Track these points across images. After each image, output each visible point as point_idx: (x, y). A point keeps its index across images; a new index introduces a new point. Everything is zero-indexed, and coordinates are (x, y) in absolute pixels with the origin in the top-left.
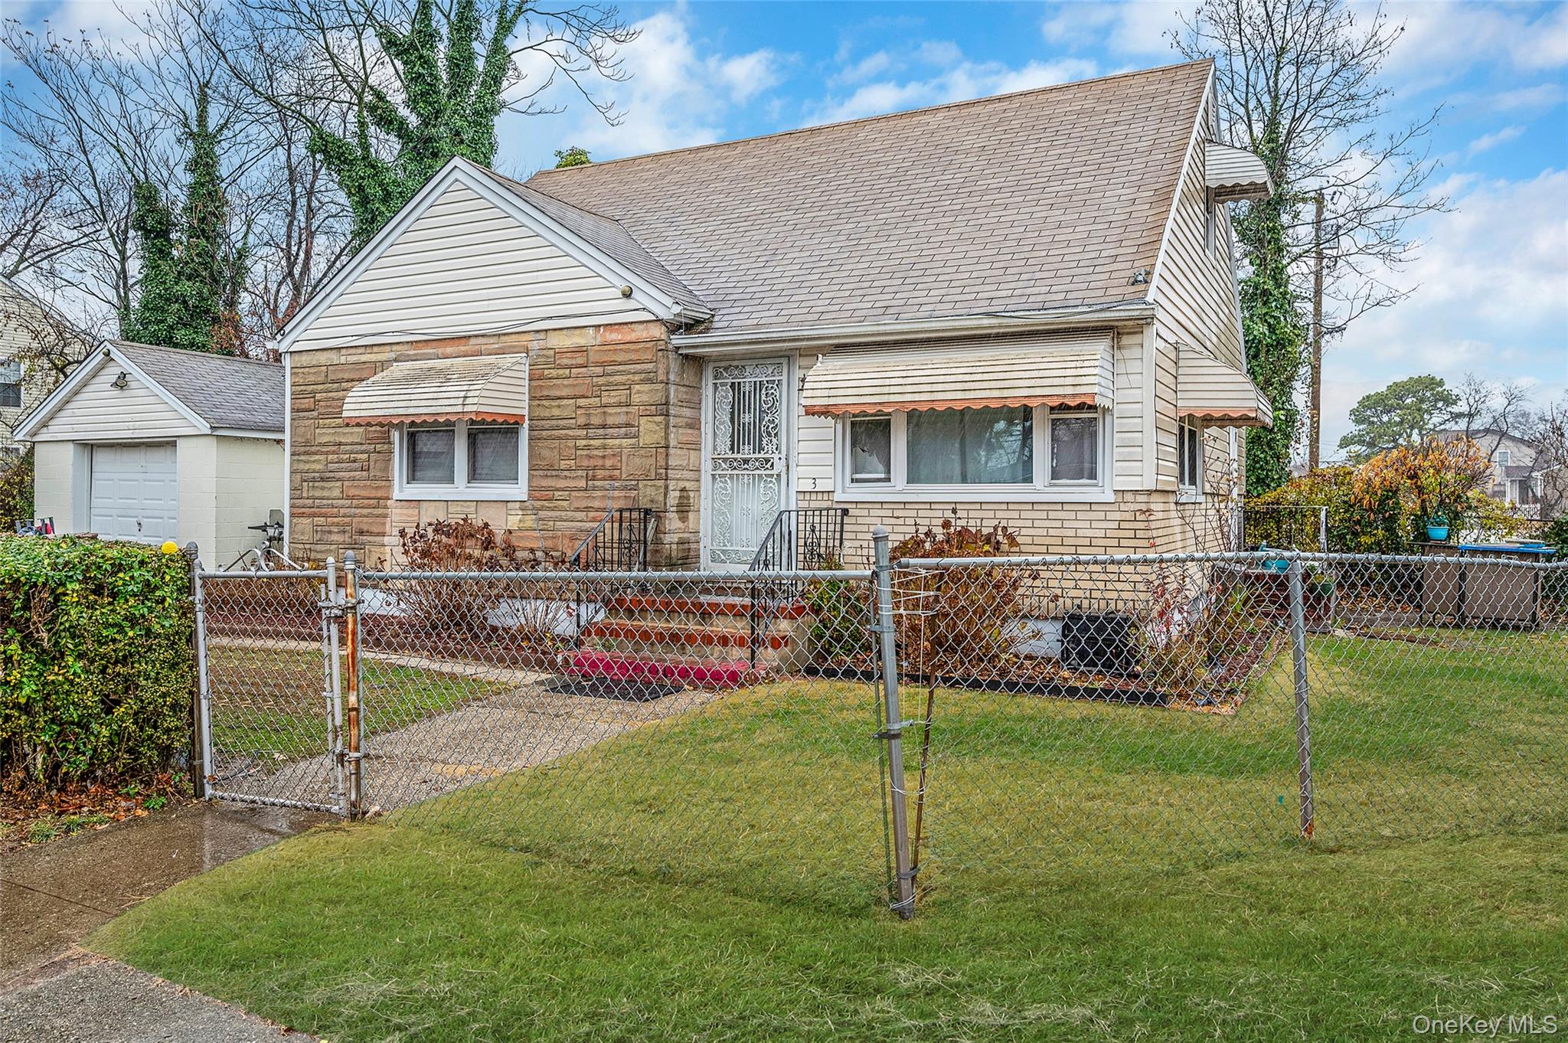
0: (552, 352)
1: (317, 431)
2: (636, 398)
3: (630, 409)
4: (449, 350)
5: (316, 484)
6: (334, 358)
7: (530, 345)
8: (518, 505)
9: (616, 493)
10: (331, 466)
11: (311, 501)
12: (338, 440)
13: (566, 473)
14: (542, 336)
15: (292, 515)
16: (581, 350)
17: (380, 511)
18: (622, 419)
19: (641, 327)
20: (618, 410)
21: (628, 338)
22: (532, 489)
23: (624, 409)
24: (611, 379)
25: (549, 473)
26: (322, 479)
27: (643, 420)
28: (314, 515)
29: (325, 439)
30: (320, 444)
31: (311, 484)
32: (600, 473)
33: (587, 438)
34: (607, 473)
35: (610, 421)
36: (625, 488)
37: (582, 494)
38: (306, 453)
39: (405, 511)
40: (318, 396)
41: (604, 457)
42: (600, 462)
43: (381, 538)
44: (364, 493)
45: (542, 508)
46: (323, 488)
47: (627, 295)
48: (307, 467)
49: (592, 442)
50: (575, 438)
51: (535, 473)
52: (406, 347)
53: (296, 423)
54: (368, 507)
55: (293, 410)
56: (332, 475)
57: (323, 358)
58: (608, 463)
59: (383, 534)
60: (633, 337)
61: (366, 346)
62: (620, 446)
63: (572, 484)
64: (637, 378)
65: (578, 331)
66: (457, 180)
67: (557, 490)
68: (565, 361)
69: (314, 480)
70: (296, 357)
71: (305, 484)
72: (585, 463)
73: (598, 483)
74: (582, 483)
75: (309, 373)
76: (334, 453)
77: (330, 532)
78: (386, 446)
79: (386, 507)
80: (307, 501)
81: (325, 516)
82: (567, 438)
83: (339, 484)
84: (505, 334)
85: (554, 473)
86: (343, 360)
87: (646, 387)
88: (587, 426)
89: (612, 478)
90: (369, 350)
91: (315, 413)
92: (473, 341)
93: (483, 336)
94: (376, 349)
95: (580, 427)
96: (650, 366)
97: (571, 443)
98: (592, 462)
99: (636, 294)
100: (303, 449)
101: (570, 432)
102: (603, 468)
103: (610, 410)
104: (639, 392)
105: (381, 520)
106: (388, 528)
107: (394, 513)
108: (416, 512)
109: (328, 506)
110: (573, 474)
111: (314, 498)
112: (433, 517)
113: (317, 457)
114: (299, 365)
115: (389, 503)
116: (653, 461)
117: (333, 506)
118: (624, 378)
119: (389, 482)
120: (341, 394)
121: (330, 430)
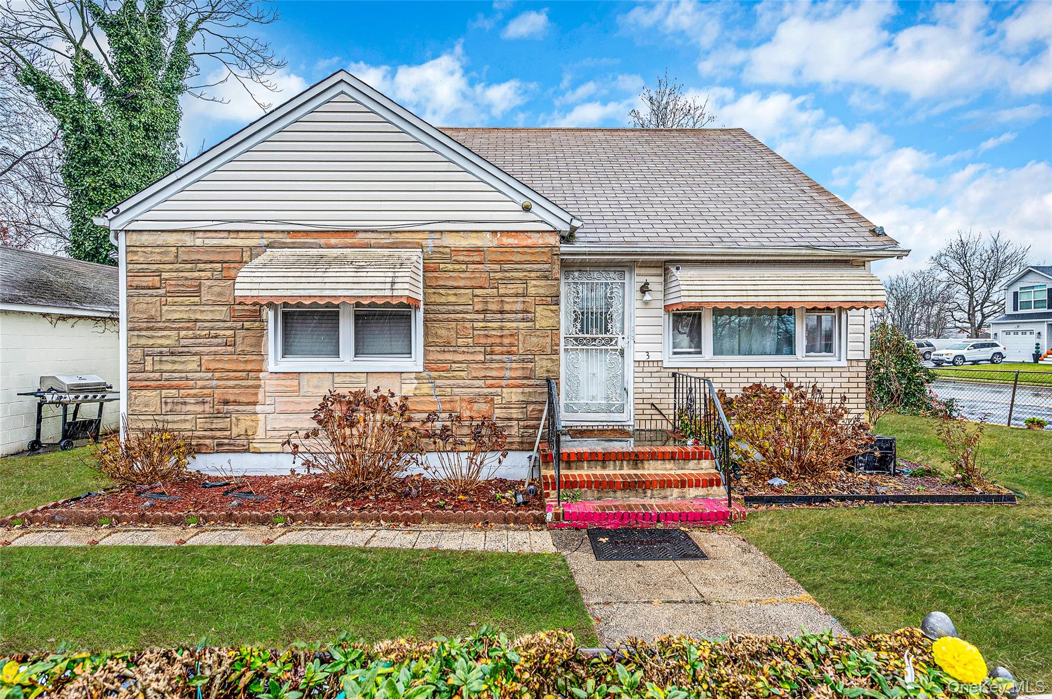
0: (448, 250)
1: (165, 308)
2: (532, 291)
3: (527, 299)
4: (333, 241)
5: (164, 358)
6: (188, 239)
7: (424, 243)
8: (413, 375)
9: (514, 365)
10: (184, 342)
11: (157, 375)
12: (193, 317)
13: (463, 349)
14: (437, 235)
15: (131, 388)
16: (477, 250)
17: (251, 383)
18: (519, 307)
19: (538, 235)
20: (515, 299)
21: (525, 243)
22: (427, 362)
23: (522, 299)
24: (508, 275)
25: (446, 349)
26: (172, 354)
27: (539, 308)
28: (162, 388)
29: (177, 316)
30: (169, 321)
31: (157, 358)
32: (497, 349)
33: (484, 320)
34: (505, 349)
35: (507, 307)
36: (523, 361)
37: (480, 366)
38: (148, 329)
39: (282, 382)
40: (164, 275)
41: (502, 336)
42: (498, 341)
43: (251, 407)
44: (227, 366)
45: (440, 378)
46: (174, 362)
47: (527, 209)
48: (151, 342)
49: (489, 324)
50: (472, 321)
51: (431, 349)
52: (281, 235)
53: (135, 300)
54: (236, 379)
55: (129, 287)
56: (186, 349)
57: (171, 239)
58: (506, 341)
59: (255, 403)
60: (529, 242)
61: (229, 231)
62: (517, 328)
63: (470, 357)
64: (533, 275)
65: (475, 235)
66: (342, 92)
67: (454, 362)
68: (461, 258)
69: (161, 354)
70: (134, 236)
71: (149, 359)
72: (483, 341)
73: (494, 357)
74: (481, 357)
75: (152, 252)
76: (188, 329)
77: (185, 403)
78: (257, 324)
79: (258, 379)
80: (151, 375)
81: (178, 388)
82: (464, 320)
83: (196, 358)
84: (397, 232)
85: (451, 349)
86: (199, 242)
87: (542, 283)
88: (484, 311)
89: (509, 353)
90: (232, 235)
91: (162, 291)
92: (361, 235)
93: (373, 231)
94: (242, 235)
95: (478, 312)
96: (546, 266)
97: (468, 325)
98: (490, 341)
99: (535, 208)
100: (145, 325)
101: (468, 316)
102: (501, 345)
103: (506, 299)
104: (535, 286)
105: (252, 391)
106: (260, 397)
107: (269, 384)
108: (296, 382)
109: (181, 379)
110: (471, 350)
111: (162, 371)
112: (317, 387)
113: (165, 333)
114: (138, 244)
115: (261, 375)
116: (549, 340)
117: (187, 379)
118: (521, 275)
119: (261, 356)
120: (196, 274)
121: (182, 308)
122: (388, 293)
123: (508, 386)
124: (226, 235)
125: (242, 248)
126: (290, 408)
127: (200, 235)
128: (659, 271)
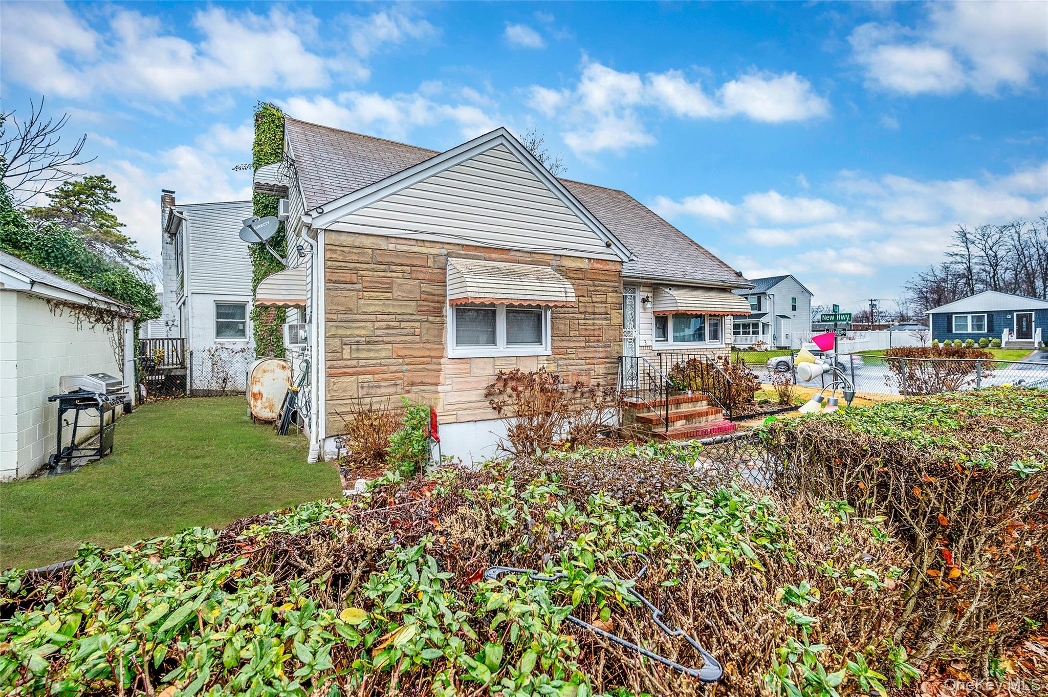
0: (564, 269)
1: (362, 301)
2: (609, 300)
3: (607, 305)
4: (494, 256)
5: (361, 347)
6: (383, 244)
7: (551, 262)
8: (545, 358)
9: (601, 349)
10: (378, 332)
11: (354, 363)
12: (386, 311)
13: (574, 338)
14: (557, 258)
15: (329, 376)
16: (580, 270)
17: (432, 367)
18: (603, 310)
19: (611, 263)
20: (600, 305)
21: (605, 268)
22: (553, 348)
23: (604, 305)
24: (597, 288)
25: (564, 338)
26: (368, 343)
27: (613, 311)
28: (358, 374)
29: (372, 309)
30: (365, 313)
31: (353, 347)
32: (592, 338)
33: (585, 319)
34: (596, 338)
35: (597, 310)
36: (605, 346)
37: (582, 350)
38: (347, 320)
39: (458, 366)
40: (362, 273)
41: (594, 330)
42: (592, 333)
43: (433, 388)
44: (415, 354)
45: (561, 359)
46: (369, 350)
47: (608, 246)
48: (349, 332)
49: (587, 322)
50: (578, 319)
51: (556, 338)
52: (457, 247)
53: (332, 293)
54: (423, 363)
55: (328, 281)
56: (381, 339)
57: (368, 242)
58: (596, 333)
59: (437, 384)
60: (607, 268)
61: (417, 240)
62: (602, 325)
63: (577, 344)
64: (610, 289)
65: (579, 260)
66: (502, 144)
67: (569, 348)
68: (572, 275)
69: (358, 343)
70: (333, 235)
71: (347, 348)
72: (584, 333)
73: (590, 344)
74: (583, 344)
75: (350, 252)
76: (383, 321)
77: (379, 387)
78: (438, 319)
79: (440, 364)
80: (349, 363)
81: (373, 373)
82: (574, 318)
83: (389, 346)
84: (535, 253)
85: (567, 338)
86: (391, 247)
87: (615, 295)
88: (585, 313)
89: (598, 341)
90: (420, 243)
91: (359, 287)
92: (513, 253)
93: (522, 251)
94: (427, 244)
95: (581, 313)
96: (616, 284)
97: (576, 322)
98: (588, 333)
99: (613, 246)
100: (342, 317)
101: (575, 315)
102: (594, 336)
103: (596, 305)
104: (611, 297)
105: (436, 374)
106: (441, 379)
107: (447, 368)
108: (467, 366)
109: (374, 365)
110: (578, 339)
111: (359, 359)
112: (483, 369)
113: (363, 324)
114: (337, 243)
115: (442, 360)
116: (617, 332)
117: (381, 365)
118: (603, 289)
119: (440, 343)
120: (389, 274)
121: (377, 302)
122: (564, 299)
123: (598, 364)
124: (414, 243)
125: (427, 255)
126: (464, 386)
127: (393, 240)
128: (650, 289)
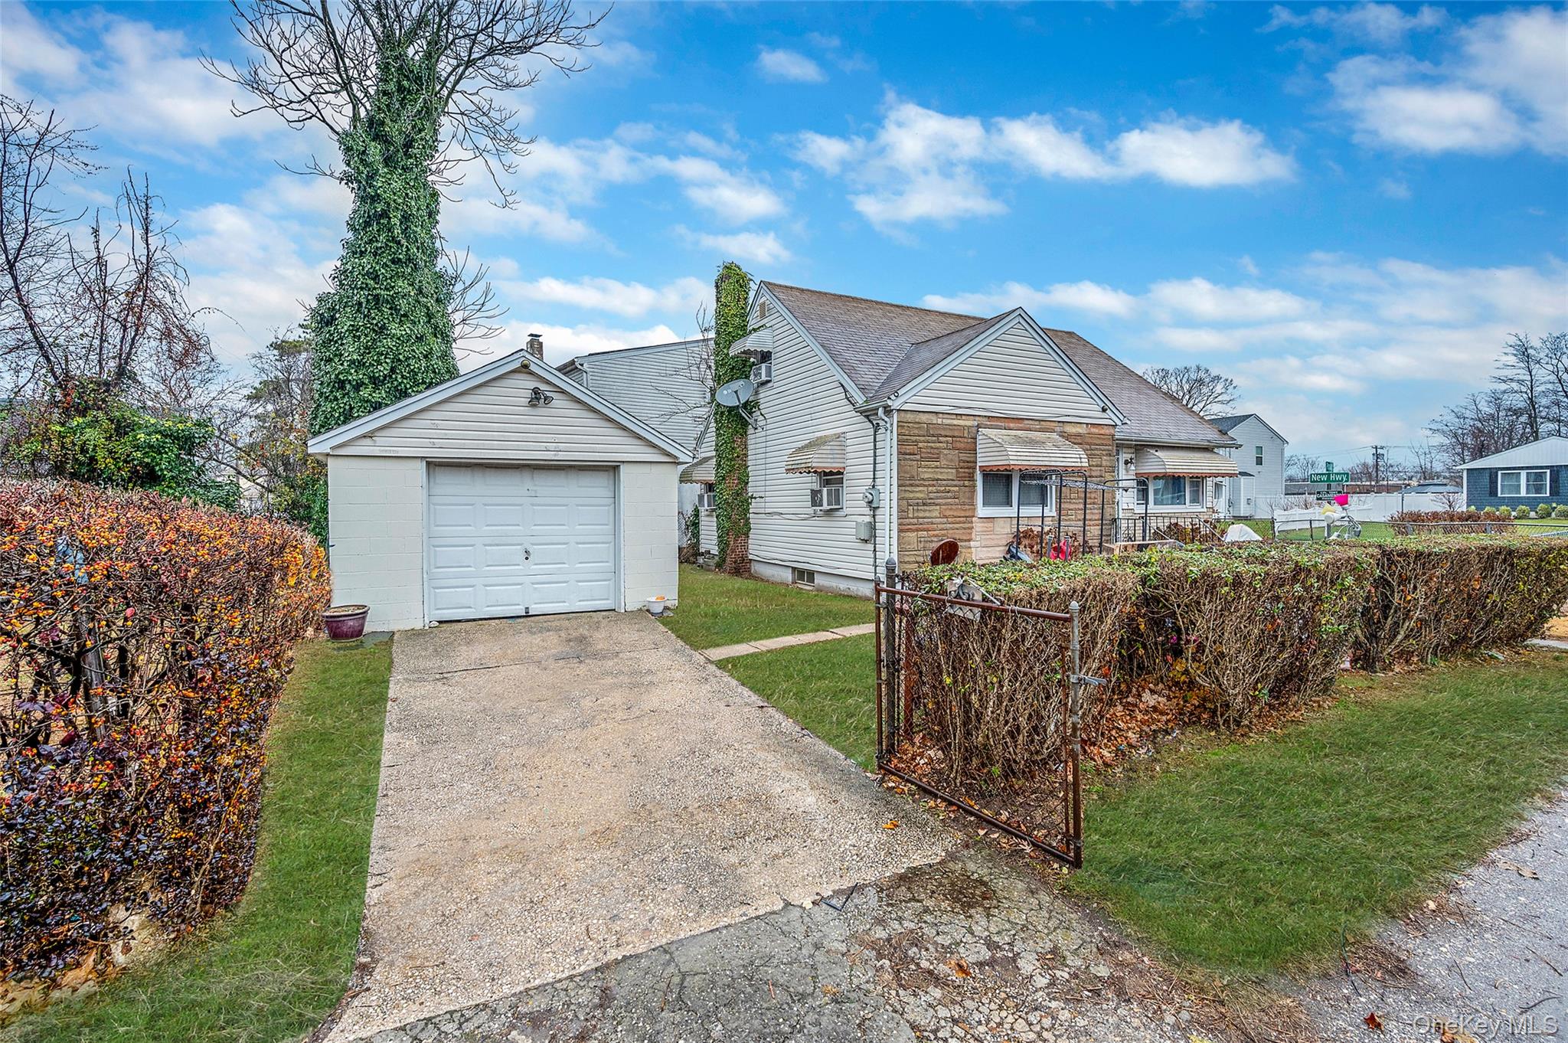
0: (1067, 434)
1: (921, 469)
2: (1104, 463)
5: (920, 508)
6: (934, 419)
7: (1056, 429)
8: (1050, 519)
10: (931, 495)
11: (915, 520)
12: (936, 477)
14: (1061, 424)
15: (900, 531)
16: (1079, 435)
17: (967, 525)
18: (1098, 473)
19: (1106, 427)
21: (1101, 432)
22: (1057, 509)
25: (1066, 501)
26: (924, 504)
28: (917, 530)
29: (926, 476)
30: (923, 479)
31: (915, 508)
35: (1094, 474)
38: (911, 485)
39: (986, 525)
40: (920, 445)
43: (967, 543)
44: (955, 514)
46: (925, 511)
47: (1104, 410)
48: (911, 495)
51: (1059, 500)
52: (984, 419)
53: (902, 462)
54: (961, 522)
56: (932, 501)
57: (924, 418)
58: (1093, 496)
59: (969, 540)
60: (1102, 432)
61: (957, 414)
62: (1097, 487)
63: (1077, 506)
64: (1104, 453)
65: (1079, 425)
66: (1019, 323)
67: (1069, 510)
69: (918, 504)
70: (903, 414)
71: (911, 508)
74: (1081, 506)
75: (913, 427)
76: (934, 486)
77: (931, 541)
78: (971, 483)
79: (972, 522)
80: (911, 520)
81: (928, 530)
83: (938, 507)
84: (1043, 421)
86: (940, 421)
87: (1108, 458)
89: (1094, 503)
90: (959, 417)
91: (918, 457)
92: (1026, 422)
94: (964, 417)
96: (1110, 447)
99: (1108, 411)
100: (908, 482)
102: (1091, 498)
103: (1092, 468)
105: (969, 531)
106: (973, 536)
107: (978, 526)
108: (991, 525)
109: (928, 523)
110: (1077, 501)
111: (918, 518)
112: (1003, 528)
113: (921, 488)
114: (905, 420)
115: (974, 519)
117: (932, 523)
118: (1098, 452)
119: (973, 504)
120: (938, 445)
121: (930, 470)
123: (1093, 525)
124: (954, 417)
125: (964, 426)
126: (988, 543)
127: (941, 415)
128: (1133, 450)
